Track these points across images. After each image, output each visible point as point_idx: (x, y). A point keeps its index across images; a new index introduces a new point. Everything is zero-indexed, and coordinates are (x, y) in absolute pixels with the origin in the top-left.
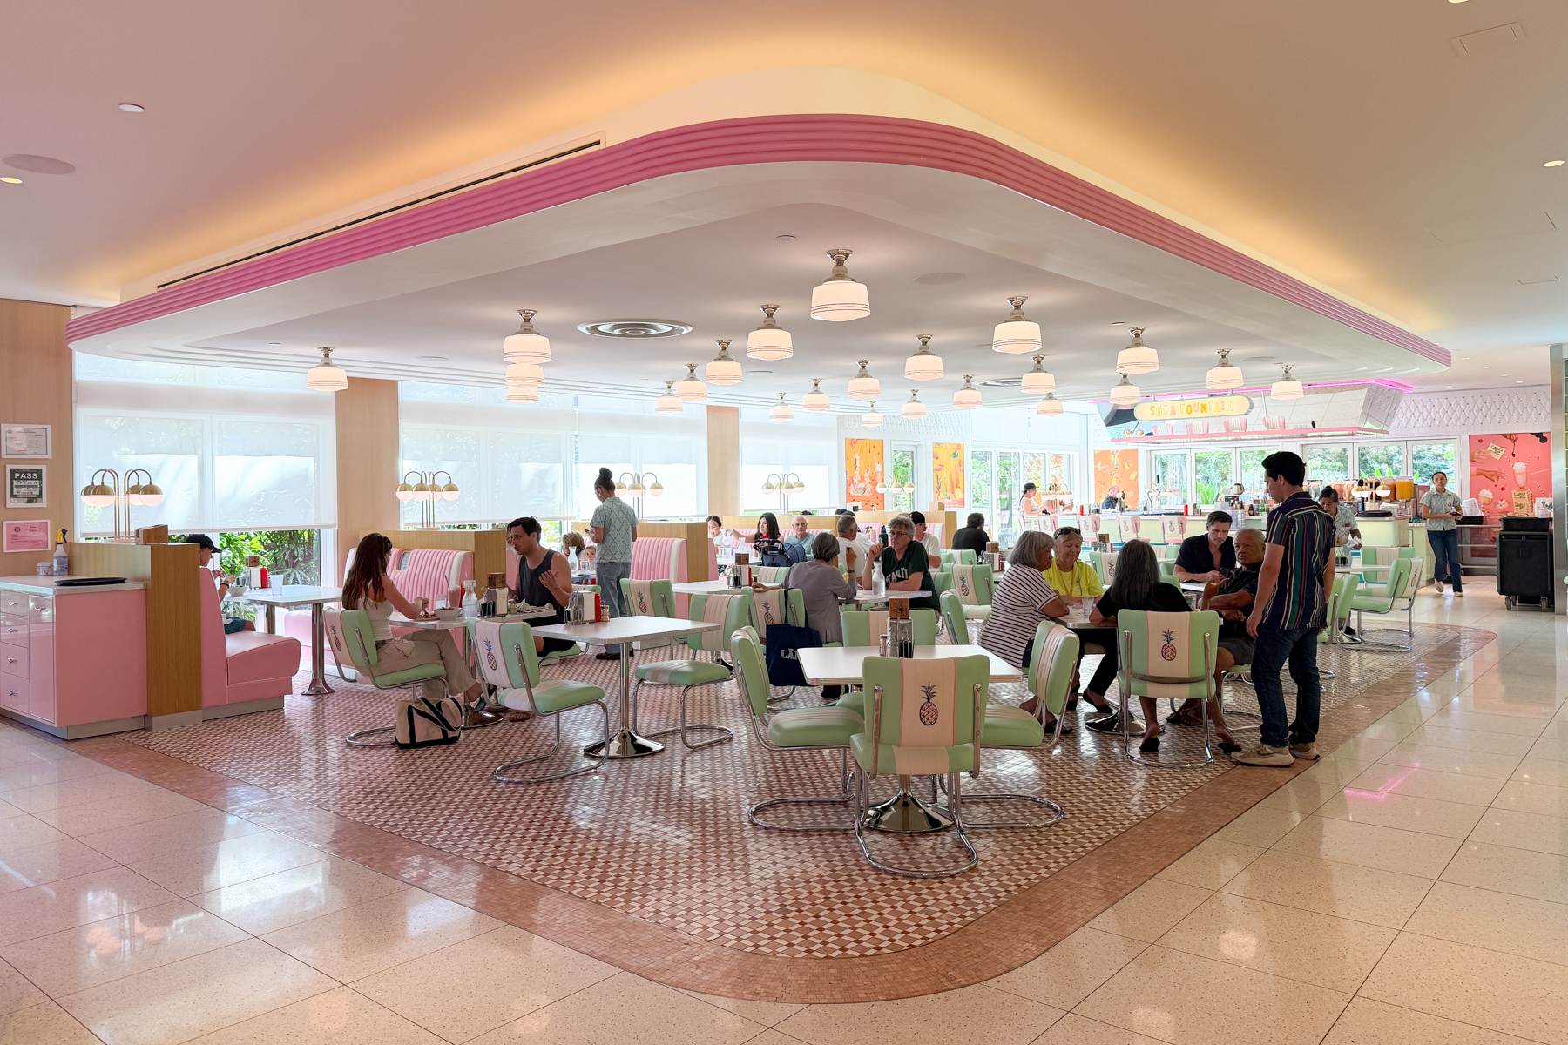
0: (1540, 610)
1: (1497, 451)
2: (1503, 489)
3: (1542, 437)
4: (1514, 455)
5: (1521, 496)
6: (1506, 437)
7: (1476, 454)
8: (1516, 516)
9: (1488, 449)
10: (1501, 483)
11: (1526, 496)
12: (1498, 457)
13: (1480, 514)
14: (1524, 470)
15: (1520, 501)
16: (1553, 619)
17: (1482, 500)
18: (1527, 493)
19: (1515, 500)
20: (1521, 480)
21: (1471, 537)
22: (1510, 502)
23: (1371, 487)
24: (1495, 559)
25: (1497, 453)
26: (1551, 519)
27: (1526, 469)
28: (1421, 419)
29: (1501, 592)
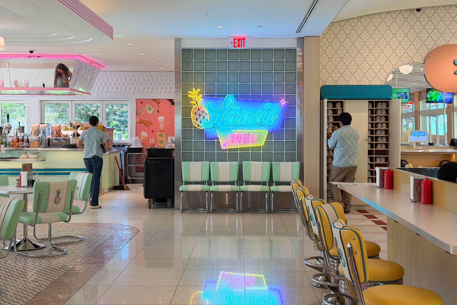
0: (166, 207)
1: (150, 109)
2: (153, 132)
3: (172, 102)
4: (158, 112)
5: (161, 136)
6: (154, 101)
7: (139, 110)
8: (159, 147)
9: (146, 108)
10: (152, 128)
11: (164, 136)
12: (150, 112)
13: (140, 146)
14: (163, 121)
15: (161, 139)
16: (173, 214)
17: (142, 138)
18: (164, 134)
19: (158, 138)
20: (162, 127)
21: (136, 160)
22: (156, 139)
23: (74, 128)
24: (143, 173)
25: (150, 110)
26: (173, 150)
27: (164, 120)
28: (110, 88)
29: (146, 197)
